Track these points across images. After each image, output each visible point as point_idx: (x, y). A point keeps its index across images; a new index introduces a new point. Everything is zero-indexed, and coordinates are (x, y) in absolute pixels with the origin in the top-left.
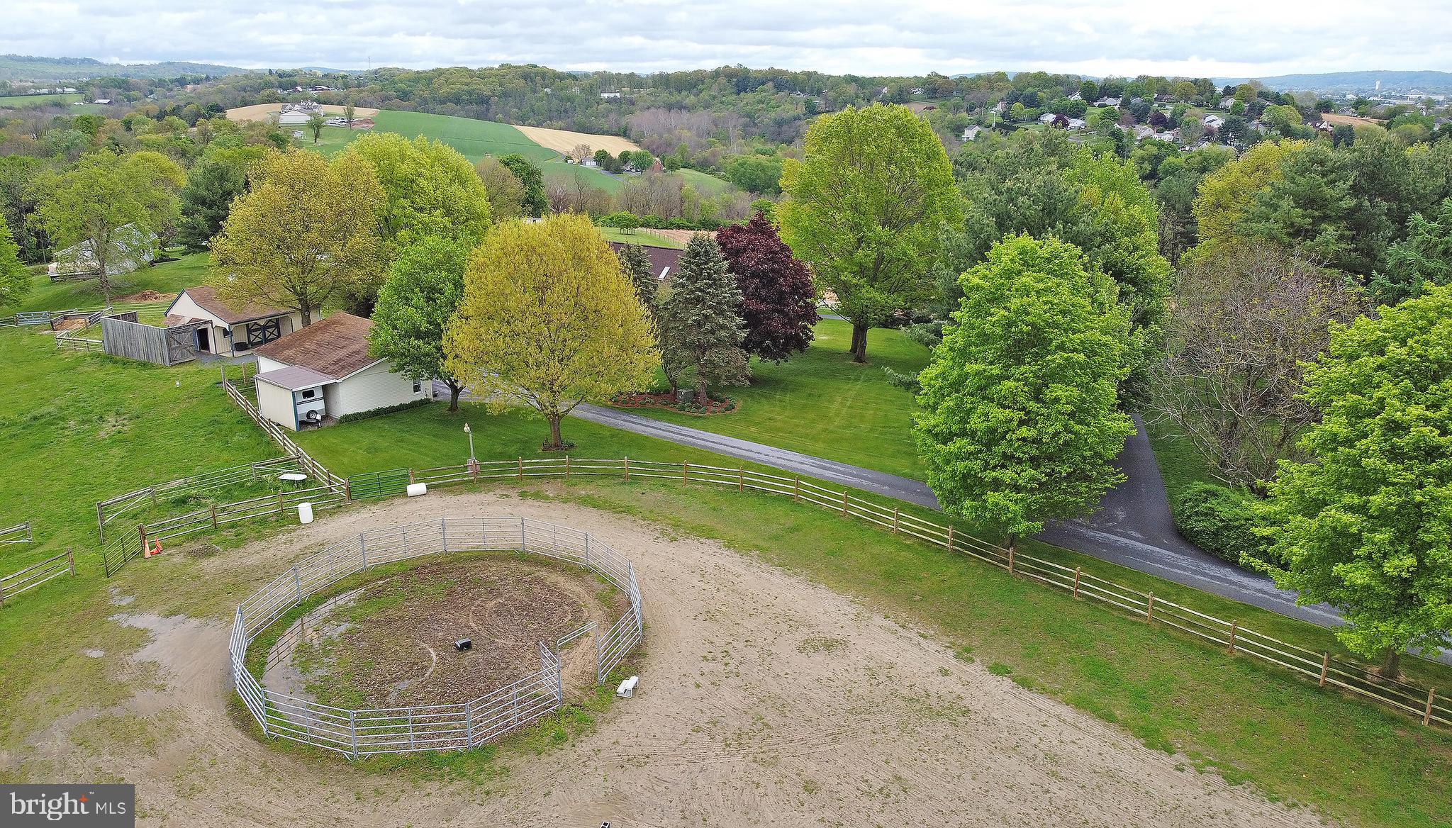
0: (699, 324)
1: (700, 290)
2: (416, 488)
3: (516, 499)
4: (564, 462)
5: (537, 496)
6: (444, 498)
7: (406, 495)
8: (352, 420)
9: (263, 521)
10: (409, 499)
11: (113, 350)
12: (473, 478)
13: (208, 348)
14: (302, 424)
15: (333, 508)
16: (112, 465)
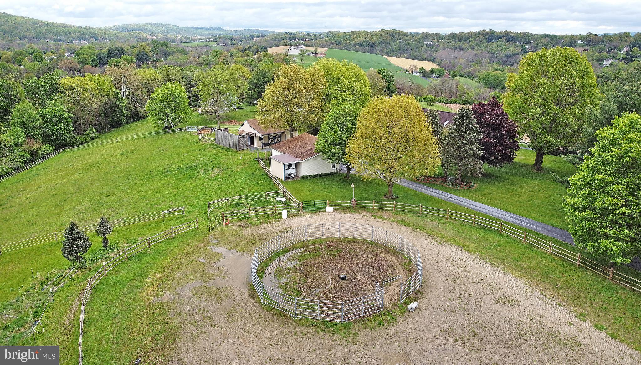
0: (460, 147)
1: (462, 131)
2: (329, 209)
3: (371, 218)
4: (393, 204)
5: (380, 217)
6: (340, 215)
7: (324, 211)
8: (306, 178)
9: (268, 216)
10: (326, 213)
11: (219, 142)
12: (353, 207)
13: (253, 144)
14: (286, 178)
15: (295, 214)
16: (215, 188)
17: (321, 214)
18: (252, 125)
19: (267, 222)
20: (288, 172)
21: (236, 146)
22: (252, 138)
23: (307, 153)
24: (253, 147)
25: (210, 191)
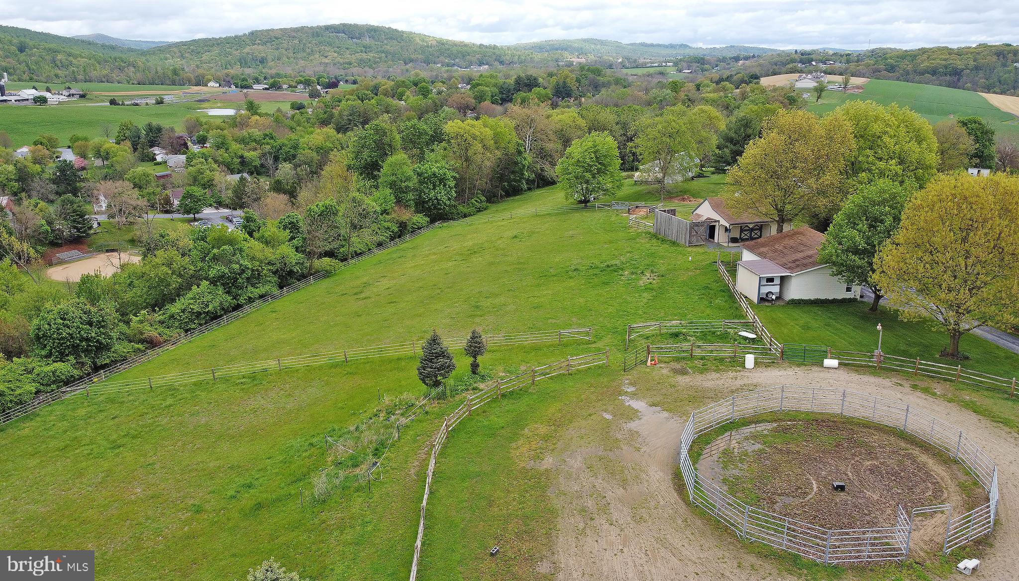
2: (831, 362)
3: (907, 389)
4: (956, 370)
5: (926, 391)
8: (796, 304)
9: (721, 360)
10: (824, 369)
12: (876, 365)
13: (713, 238)
14: (762, 300)
15: (768, 363)
16: (642, 303)
17: (815, 368)
18: (716, 207)
19: (717, 370)
20: (765, 290)
21: (685, 239)
22: (712, 229)
23: (805, 261)
24: (713, 242)
25: (634, 308)
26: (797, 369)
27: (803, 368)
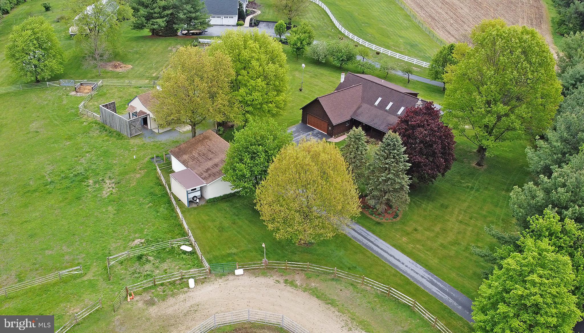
2: (239, 272)
3: (282, 285)
4: (307, 265)
5: (292, 284)
6: (251, 279)
7: (234, 274)
8: (212, 202)
9: (173, 283)
10: (235, 277)
11: (105, 122)
12: (264, 267)
14: (190, 202)
15: (203, 279)
16: (110, 220)
17: (231, 277)
18: (145, 102)
19: (173, 295)
20: (191, 196)
23: (214, 170)
24: (147, 129)
25: (105, 226)
26: (220, 280)
27: (224, 278)
